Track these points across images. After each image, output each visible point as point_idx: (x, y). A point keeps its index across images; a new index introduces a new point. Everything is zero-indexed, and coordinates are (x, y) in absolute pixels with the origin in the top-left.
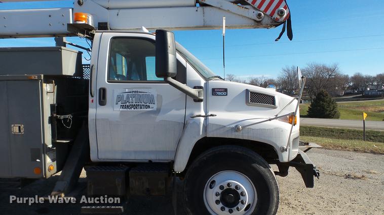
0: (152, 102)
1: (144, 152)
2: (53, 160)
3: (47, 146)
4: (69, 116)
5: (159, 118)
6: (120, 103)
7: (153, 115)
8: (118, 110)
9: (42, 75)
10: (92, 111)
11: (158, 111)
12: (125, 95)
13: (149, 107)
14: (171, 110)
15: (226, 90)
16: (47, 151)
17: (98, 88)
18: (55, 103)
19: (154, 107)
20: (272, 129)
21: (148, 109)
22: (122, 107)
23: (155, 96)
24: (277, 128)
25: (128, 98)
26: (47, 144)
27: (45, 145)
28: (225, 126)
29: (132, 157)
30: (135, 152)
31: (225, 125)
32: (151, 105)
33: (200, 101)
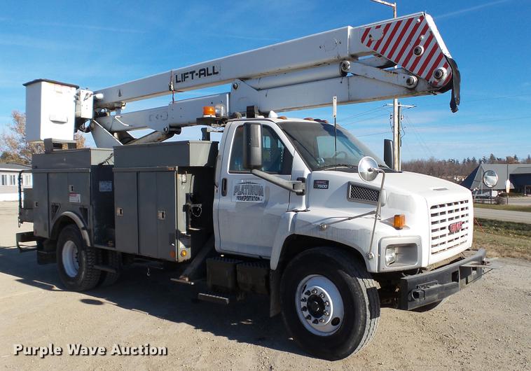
0: (261, 194)
1: (255, 247)
2: (187, 247)
3: (180, 232)
4: (200, 206)
5: (266, 211)
6: (236, 195)
7: (261, 208)
8: (235, 200)
9: (177, 167)
10: (216, 202)
11: (265, 204)
12: (241, 186)
13: (259, 199)
14: (276, 203)
15: (327, 182)
16: (181, 237)
17: (222, 178)
18: (192, 192)
19: (263, 199)
20: (357, 231)
21: (258, 202)
22: (238, 198)
23: (264, 187)
24: (364, 229)
25: (243, 189)
26: (181, 230)
27: (178, 232)
28: (311, 224)
29: (246, 251)
30: (248, 246)
31: (311, 222)
32: (261, 197)
33: (302, 194)
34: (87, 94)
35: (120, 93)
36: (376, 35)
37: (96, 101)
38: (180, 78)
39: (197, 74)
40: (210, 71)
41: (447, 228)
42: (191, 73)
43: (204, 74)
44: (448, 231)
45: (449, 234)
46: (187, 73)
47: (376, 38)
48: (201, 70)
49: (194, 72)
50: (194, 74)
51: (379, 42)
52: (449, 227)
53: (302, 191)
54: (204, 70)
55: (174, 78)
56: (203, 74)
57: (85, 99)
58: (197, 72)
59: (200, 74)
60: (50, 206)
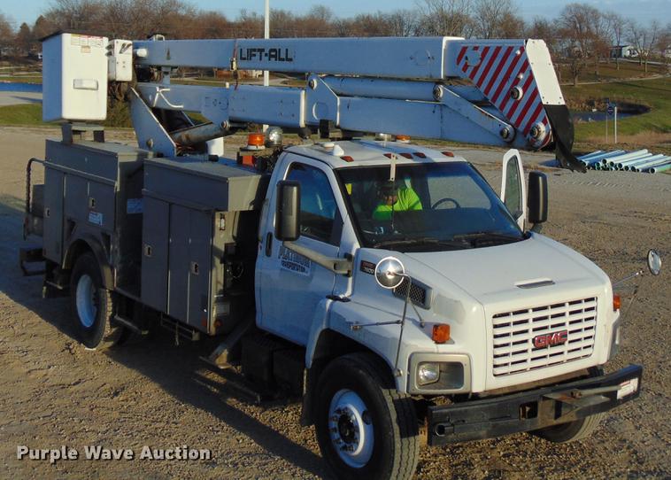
6: (281, 258)
8: (280, 265)
9: (213, 209)
11: (310, 279)
13: (304, 270)
15: (374, 266)
18: (234, 241)
19: (308, 271)
22: (283, 263)
33: (347, 275)
34: (124, 45)
35: (168, 54)
36: (473, 58)
37: (136, 58)
38: (245, 54)
39: (266, 55)
40: (283, 56)
41: (530, 341)
42: (259, 50)
43: (275, 56)
44: (532, 346)
45: (533, 350)
46: (254, 50)
47: (473, 63)
48: (271, 50)
49: (263, 50)
50: (263, 54)
51: (476, 69)
52: (534, 340)
53: (346, 272)
54: (275, 50)
55: (238, 52)
56: (273, 56)
57: (121, 53)
58: (267, 51)
59: (271, 56)
60: (66, 221)
